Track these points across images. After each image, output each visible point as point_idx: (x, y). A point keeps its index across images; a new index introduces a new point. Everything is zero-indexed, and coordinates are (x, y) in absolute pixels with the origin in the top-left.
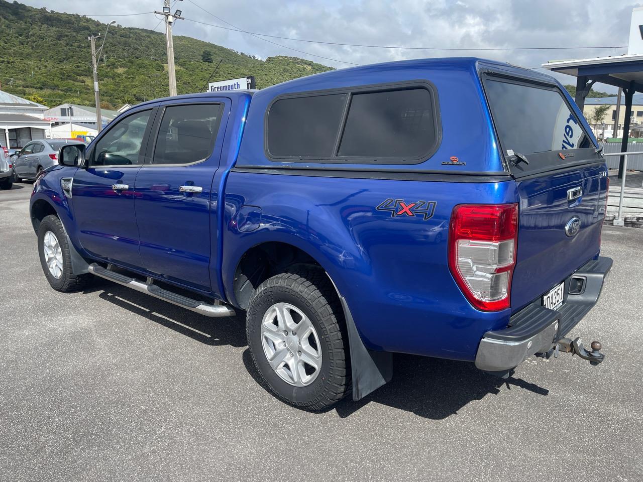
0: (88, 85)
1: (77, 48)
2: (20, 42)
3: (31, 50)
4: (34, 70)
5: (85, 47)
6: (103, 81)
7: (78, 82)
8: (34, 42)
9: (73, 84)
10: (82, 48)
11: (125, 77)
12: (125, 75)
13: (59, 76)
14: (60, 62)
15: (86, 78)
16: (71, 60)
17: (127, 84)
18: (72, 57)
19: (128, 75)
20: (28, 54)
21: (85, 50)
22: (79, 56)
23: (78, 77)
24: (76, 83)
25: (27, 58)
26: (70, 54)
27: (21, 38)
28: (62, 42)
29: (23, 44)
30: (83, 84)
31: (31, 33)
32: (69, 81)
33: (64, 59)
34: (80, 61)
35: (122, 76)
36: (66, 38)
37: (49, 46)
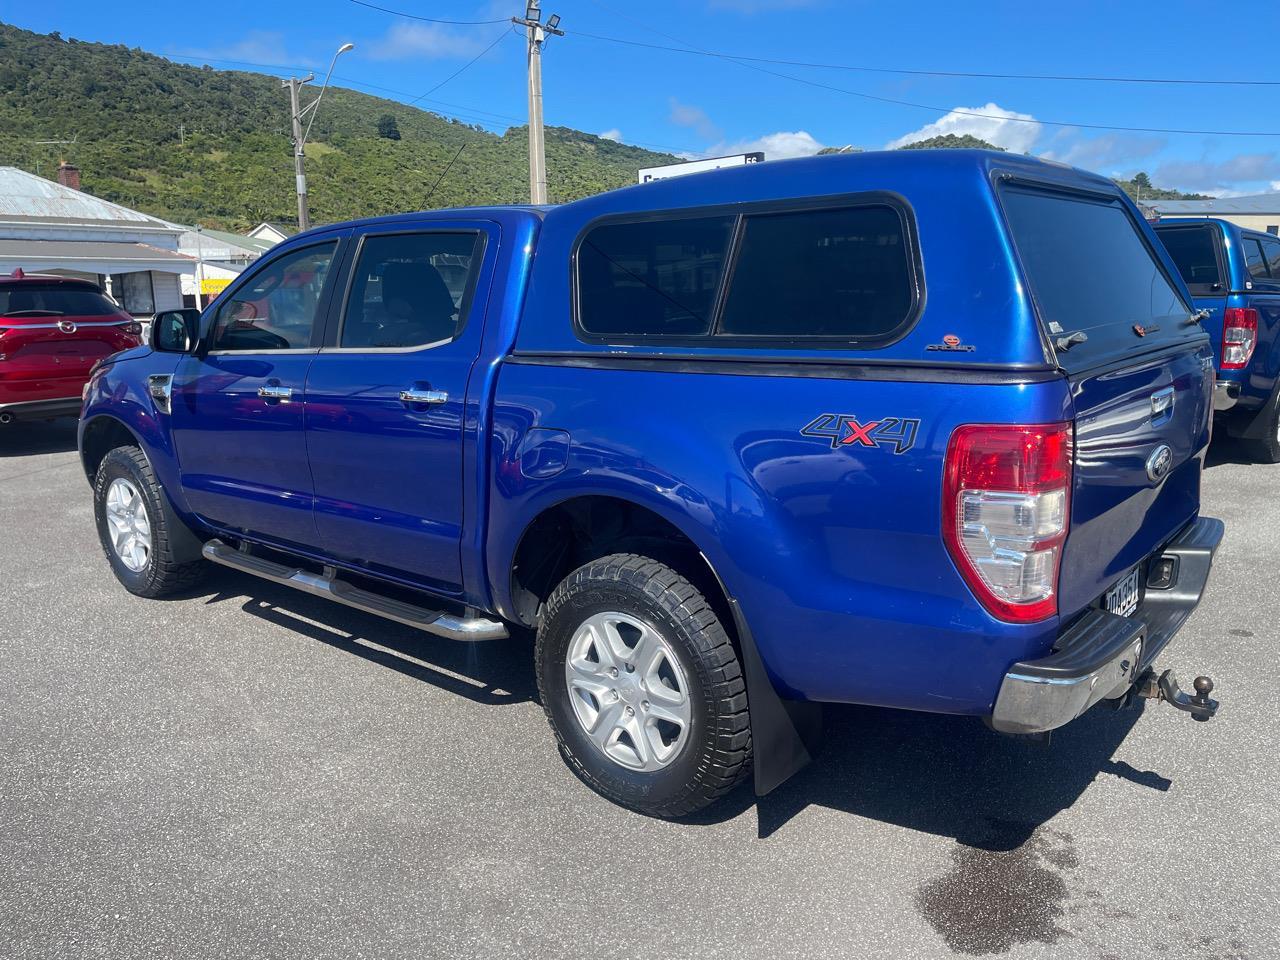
0: (152, 187)
1: (125, 114)
2: (9, 101)
3: (32, 118)
4: (40, 157)
5: (142, 111)
6: (182, 177)
7: (131, 180)
8: (38, 101)
9: (122, 185)
10: (134, 112)
11: (227, 170)
12: (224, 166)
13: (92, 167)
14: (93, 140)
15: (147, 173)
16: (113, 135)
17: (231, 183)
18: (116, 131)
19: (232, 165)
20: (26, 126)
21: (140, 116)
22: (131, 129)
23: (132, 170)
24: (127, 183)
25: (25, 133)
26: (112, 125)
27: (10, 92)
28: (95, 101)
29: (15, 106)
30: (142, 184)
31: (31, 83)
32: (113, 178)
33: (100, 134)
34: (131, 137)
35: (220, 167)
36: (102, 93)
37: (69, 110)
